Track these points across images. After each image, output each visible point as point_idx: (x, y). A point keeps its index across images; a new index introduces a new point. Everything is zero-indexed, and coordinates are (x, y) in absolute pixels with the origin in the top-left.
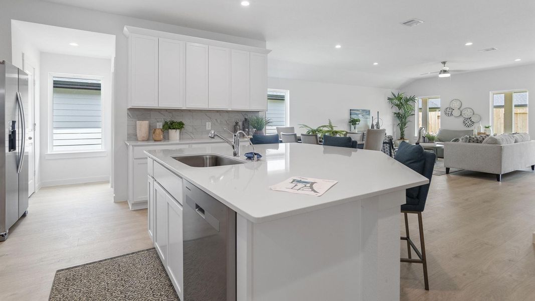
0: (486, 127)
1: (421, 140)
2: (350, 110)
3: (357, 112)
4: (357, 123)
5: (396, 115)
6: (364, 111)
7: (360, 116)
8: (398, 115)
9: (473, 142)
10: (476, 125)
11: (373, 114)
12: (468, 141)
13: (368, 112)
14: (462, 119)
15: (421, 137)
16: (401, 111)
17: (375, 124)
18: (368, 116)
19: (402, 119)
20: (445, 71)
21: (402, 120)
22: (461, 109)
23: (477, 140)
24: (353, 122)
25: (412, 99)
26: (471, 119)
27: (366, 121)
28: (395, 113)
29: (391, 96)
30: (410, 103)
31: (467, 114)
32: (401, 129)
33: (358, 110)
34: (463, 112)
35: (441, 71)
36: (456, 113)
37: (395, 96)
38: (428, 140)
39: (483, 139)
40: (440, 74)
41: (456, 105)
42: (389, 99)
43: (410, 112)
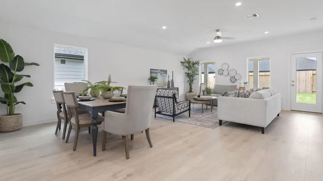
0: (245, 83)
1: (202, 93)
2: (151, 69)
3: (156, 71)
4: (155, 80)
5: (186, 74)
6: (162, 70)
7: (159, 74)
8: (188, 75)
9: (242, 96)
10: (238, 82)
11: (169, 73)
12: (237, 96)
13: (165, 72)
14: (229, 78)
15: (202, 90)
16: (190, 72)
17: (170, 81)
18: (165, 75)
19: (191, 77)
20: (218, 37)
21: (190, 79)
22: (229, 70)
23: (245, 95)
24: (152, 79)
25: (197, 63)
26: (235, 77)
27: (164, 79)
28: (186, 73)
29: (183, 61)
30: (196, 66)
31: (232, 74)
32: (190, 85)
33: (156, 70)
34: (230, 73)
35: (216, 37)
36: (225, 73)
37: (185, 60)
38: (206, 93)
39: (250, 94)
40: (215, 39)
41: (225, 68)
42: (182, 62)
43: (196, 72)
